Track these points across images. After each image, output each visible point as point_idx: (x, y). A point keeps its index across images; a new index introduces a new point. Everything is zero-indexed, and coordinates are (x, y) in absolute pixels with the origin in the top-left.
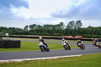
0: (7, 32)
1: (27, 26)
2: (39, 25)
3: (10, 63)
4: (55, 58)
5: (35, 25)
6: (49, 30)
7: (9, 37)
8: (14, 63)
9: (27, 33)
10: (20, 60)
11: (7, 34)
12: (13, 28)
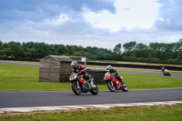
0: (84, 56)
1: (119, 46)
2: (141, 44)
3: (89, 111)
4: (170, 103)
5: (134, 43)
6: (159, 52)
7: (88, 64)
8: (96, 112)
9: (119, 58)
10: (107, 107)
11: (84, 60)
12: (95, 48)
